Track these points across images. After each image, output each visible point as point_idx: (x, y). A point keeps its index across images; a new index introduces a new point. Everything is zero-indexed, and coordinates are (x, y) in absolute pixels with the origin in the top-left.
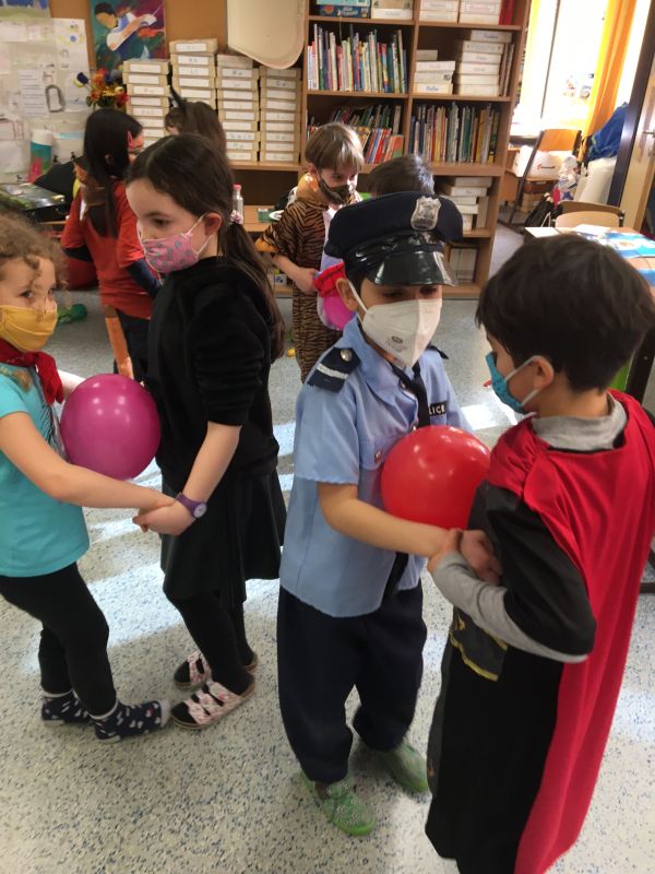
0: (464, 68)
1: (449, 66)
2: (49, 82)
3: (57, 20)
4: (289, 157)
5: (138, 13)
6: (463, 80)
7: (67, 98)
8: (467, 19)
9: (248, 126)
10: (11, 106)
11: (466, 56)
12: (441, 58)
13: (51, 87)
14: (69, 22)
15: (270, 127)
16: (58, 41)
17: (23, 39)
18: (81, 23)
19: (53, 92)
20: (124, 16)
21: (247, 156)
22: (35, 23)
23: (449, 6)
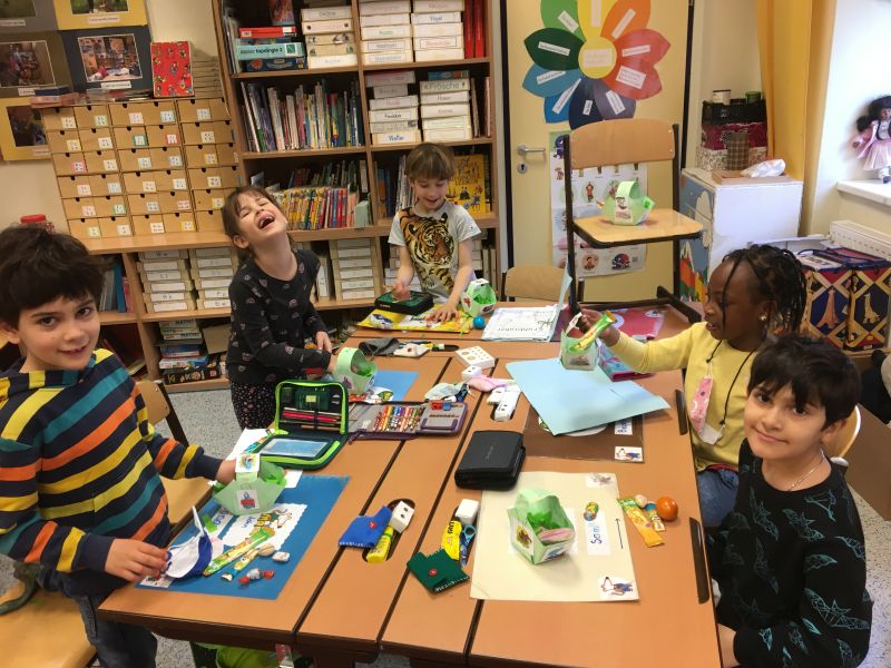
6: (427, 125)
23: (399, 44)
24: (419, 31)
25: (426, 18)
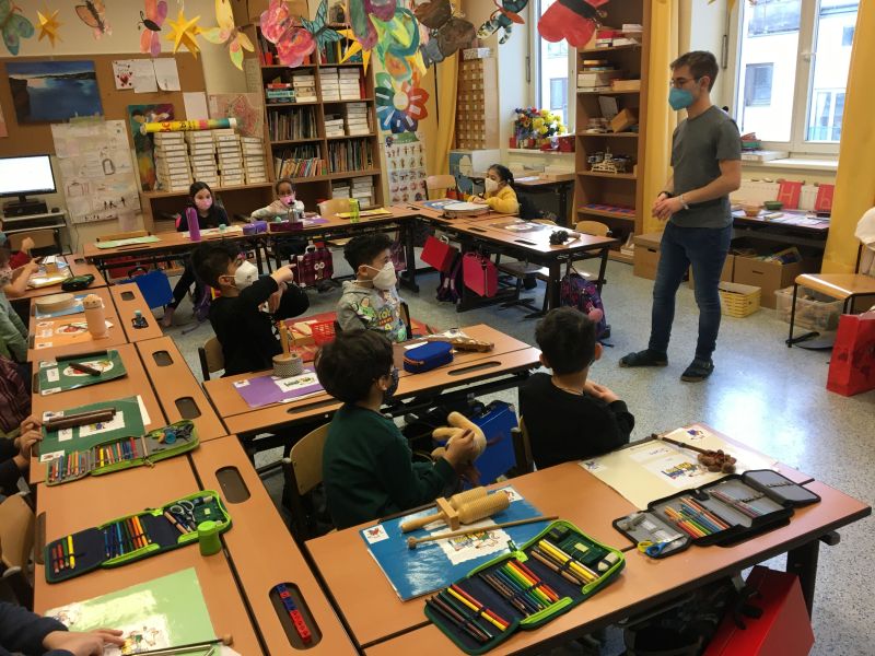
0: (350, 122)
1: (341, 122)
2: (104, 157)
3: (108, 122)
4: (263, 180)
5: (158, 114)
6: (350, 127)
7: (116, 165)
8: (344, 98)
9: (237, 166)
10: (80, 175)
11: (350, 116)
12: (336, 118)
13: (107, 160)
14: (115, 122)
15: (249, 164)
16: (109, 134)
17: (87, 135)
18: (123, 122)
19: (107, 163)
20: (150, 116)
21: (239, 182)
22: (94, 125)
23: (334, 92)
24: (342, 86)
25: (345, 81)
